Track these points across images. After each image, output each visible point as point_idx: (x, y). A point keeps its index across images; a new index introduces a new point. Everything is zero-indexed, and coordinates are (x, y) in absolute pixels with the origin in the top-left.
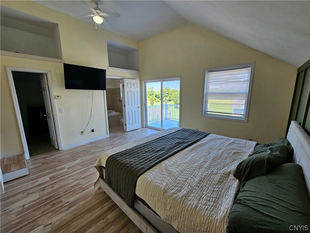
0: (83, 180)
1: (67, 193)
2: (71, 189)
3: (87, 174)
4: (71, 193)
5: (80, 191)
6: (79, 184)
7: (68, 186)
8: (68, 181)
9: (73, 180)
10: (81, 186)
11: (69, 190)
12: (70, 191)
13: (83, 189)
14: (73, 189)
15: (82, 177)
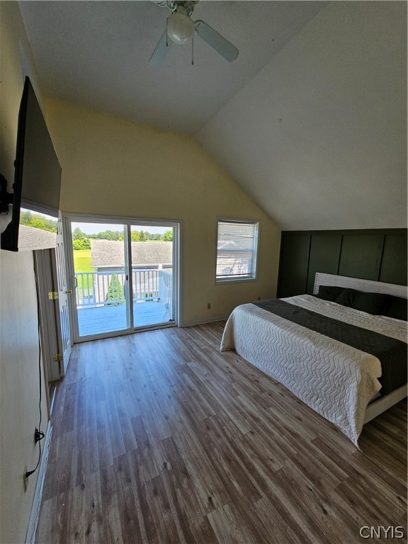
0: (323, 482)
1: (378, 510)
2: (361, 504)
3: (297, 473)
4: (374, 500)
5: (363, 481)
6: (341, 489)
7: (354, 516)
8: (334, 522)
9: (327, 508)
10: (345, 482)
11: (367, 510)
12: (368, 505)
13: (356, 475)
14: (361, 498)
15: (311, 485)
